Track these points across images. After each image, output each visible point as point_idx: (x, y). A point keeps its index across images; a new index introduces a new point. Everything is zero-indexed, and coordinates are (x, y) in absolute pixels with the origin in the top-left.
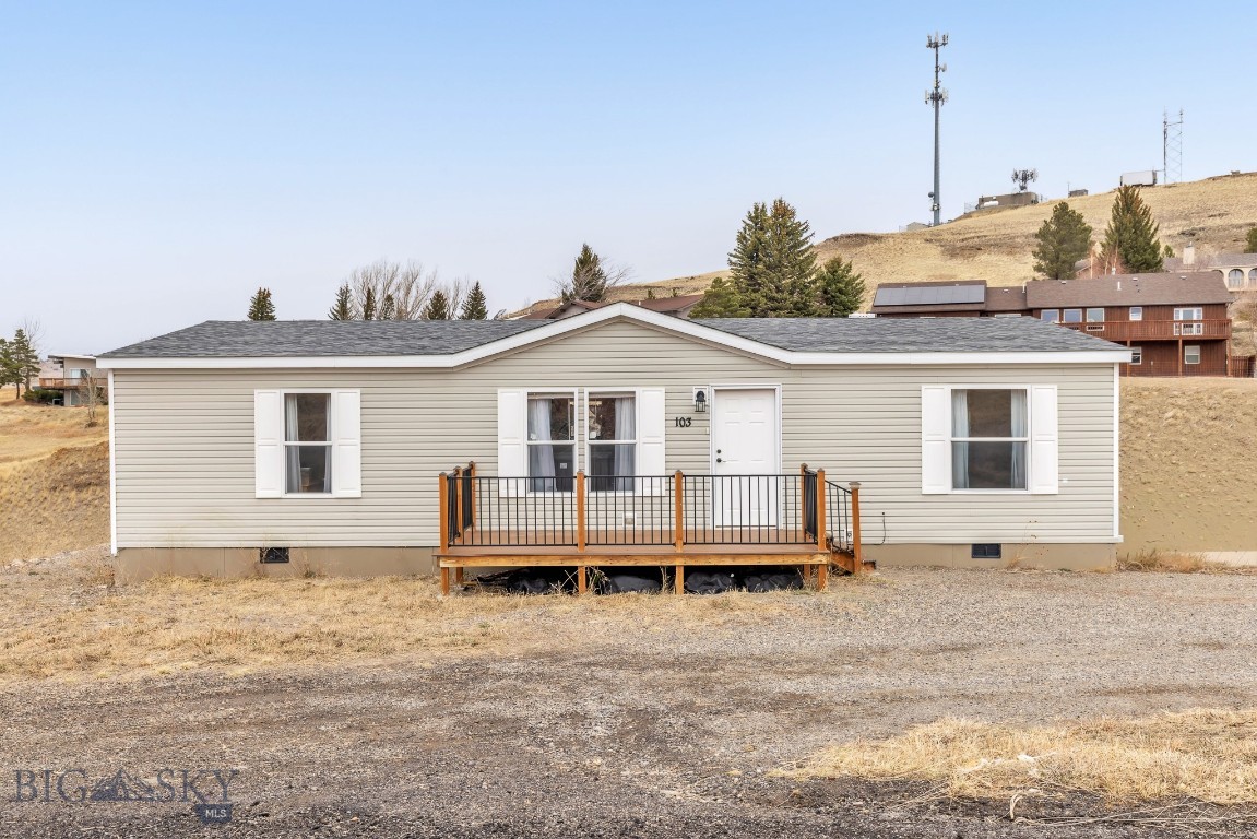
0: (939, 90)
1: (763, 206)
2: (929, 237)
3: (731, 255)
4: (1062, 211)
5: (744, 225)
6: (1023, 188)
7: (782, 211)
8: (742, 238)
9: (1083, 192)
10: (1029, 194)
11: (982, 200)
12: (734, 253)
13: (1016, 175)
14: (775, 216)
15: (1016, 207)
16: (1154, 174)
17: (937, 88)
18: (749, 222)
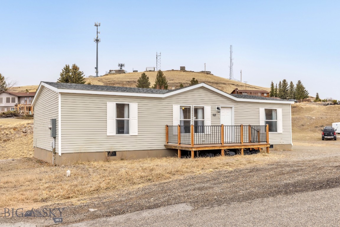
0: (98, 38)
1: (69, 66)
2: (99, 80)
3: (58, 80)
4: (144, 75)
5: (62, 71)
6: (121, 68)
7: (75, 68)
8: (62, 75)
9: (137, 71)
10: (123, 70)
11: (110, 71)
12: (59, 79)
13: (119, 65)
14: (73, 69)
15: (120, 74)
16: (154, 68)
17: (97, 38)
18: (64, 70)
